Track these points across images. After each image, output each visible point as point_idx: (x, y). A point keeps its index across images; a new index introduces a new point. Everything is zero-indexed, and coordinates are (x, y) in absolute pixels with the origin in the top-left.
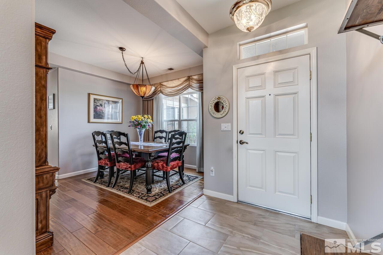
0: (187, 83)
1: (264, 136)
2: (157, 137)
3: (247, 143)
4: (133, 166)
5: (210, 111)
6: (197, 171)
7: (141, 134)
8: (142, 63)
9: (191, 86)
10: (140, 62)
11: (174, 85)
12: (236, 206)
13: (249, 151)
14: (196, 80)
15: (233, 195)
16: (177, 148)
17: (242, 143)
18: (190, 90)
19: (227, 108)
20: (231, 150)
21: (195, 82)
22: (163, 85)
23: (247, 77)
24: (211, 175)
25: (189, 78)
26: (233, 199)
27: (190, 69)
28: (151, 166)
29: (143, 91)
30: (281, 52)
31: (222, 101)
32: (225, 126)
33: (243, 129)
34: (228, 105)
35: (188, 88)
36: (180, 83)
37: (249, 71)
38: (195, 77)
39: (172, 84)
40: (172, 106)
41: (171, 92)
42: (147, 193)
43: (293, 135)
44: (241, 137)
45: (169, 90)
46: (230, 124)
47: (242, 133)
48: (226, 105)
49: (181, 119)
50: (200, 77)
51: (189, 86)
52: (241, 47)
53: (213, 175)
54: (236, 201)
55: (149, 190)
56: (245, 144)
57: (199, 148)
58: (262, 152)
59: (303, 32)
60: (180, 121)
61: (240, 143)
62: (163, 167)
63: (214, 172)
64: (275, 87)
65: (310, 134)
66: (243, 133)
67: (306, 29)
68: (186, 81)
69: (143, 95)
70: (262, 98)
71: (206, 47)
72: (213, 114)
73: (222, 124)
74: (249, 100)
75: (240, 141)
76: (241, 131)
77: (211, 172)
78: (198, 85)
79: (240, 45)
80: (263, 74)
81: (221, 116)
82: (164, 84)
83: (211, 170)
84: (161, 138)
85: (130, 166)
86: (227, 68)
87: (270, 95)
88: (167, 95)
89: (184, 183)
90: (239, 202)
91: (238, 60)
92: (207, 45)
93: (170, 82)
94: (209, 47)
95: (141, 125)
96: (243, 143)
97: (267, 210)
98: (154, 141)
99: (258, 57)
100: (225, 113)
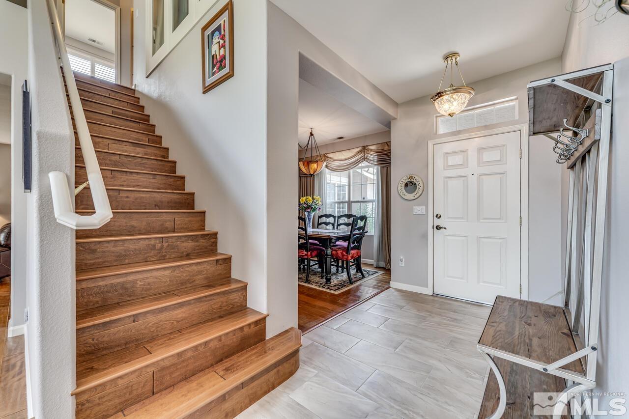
0: (361, 155)
1: (465, 220)
2: (321, 223)
3: (445, 228)
4: (309, 253)
5: (400, 192)
6: (375, 265)
7: (311, 219)
8: (312, 134)
9: (367, 158)
10: (309, 135)
11: (344, 157)
12: (431, 298)
13: (448, 237)
14: (373, 151)
15: (427, 287)
16: (357, 234)
17: (438, 228)
18: (364, 164)
19: (421, 188)
20: (425, 236)
21: (372, 153)
22: (328, 157)
23: (446, 154)
24: (400, 265)
25: (364, 149)
26: (428, 291)
27: (365, 137)
28: (330, 254)
29: (313, 168)
30: (486, 127)
31: (415, 181)
32: (418, 210)
33: (440, 213)
34: (422, 185)
35: (363, 161)
36: (352, 154)
37: (448, 147)
38: (373, 148)
39: (341, 157)
40: (339, 183)
41: (339, 166)
42: (327, 283)
43: (500, 219)
44: (438, 222)
45: (337, 163)
46: (424, 207)
47: (438, 217)
48: (420, 185)
49: (351, 200)
50: (379, 148)
51: (365, 159)
52: (438, 118)
53: (403, 265)
54: (431, 293)
55: (328, 280)
56: (442, 230)
57: (377, 237)
58: (463, 238)
59: (513, 103)
60: (350, 203)
61: (437, 229)
62: (343, 255)
63: (403, 262)
64: (479, 165)
65: (519, 218)
66: (440, 217)
67: (517, 100)
68: (360, 152)
69: (312, 173)
70: (463, 178)
71: (395, 119)
72: (403, 196)
73: (414, 207)
74: (448, 179)
75: (437, 226)
76: (437, 215)
77: (400, 262)
78: (376, 157)
79: (437, 117)
80: (466, 151)
81: (413, 198)
82: (330, 155)
83: (401, 260)
84: (327, 224)
85: (306, 253)
86: (421, 143)
87: (473, 174)
88: (334, 170)
89: (363, 277)
90: (434, 295)
91: (435, 135)
92: (395, 117)
93: (337, 154)
94: (398, 118)
95: (312, 208)
96: (441, 228)
97: (468, 303)
98: (318, 227)
99: (459, 132)
100: (419, 195)
